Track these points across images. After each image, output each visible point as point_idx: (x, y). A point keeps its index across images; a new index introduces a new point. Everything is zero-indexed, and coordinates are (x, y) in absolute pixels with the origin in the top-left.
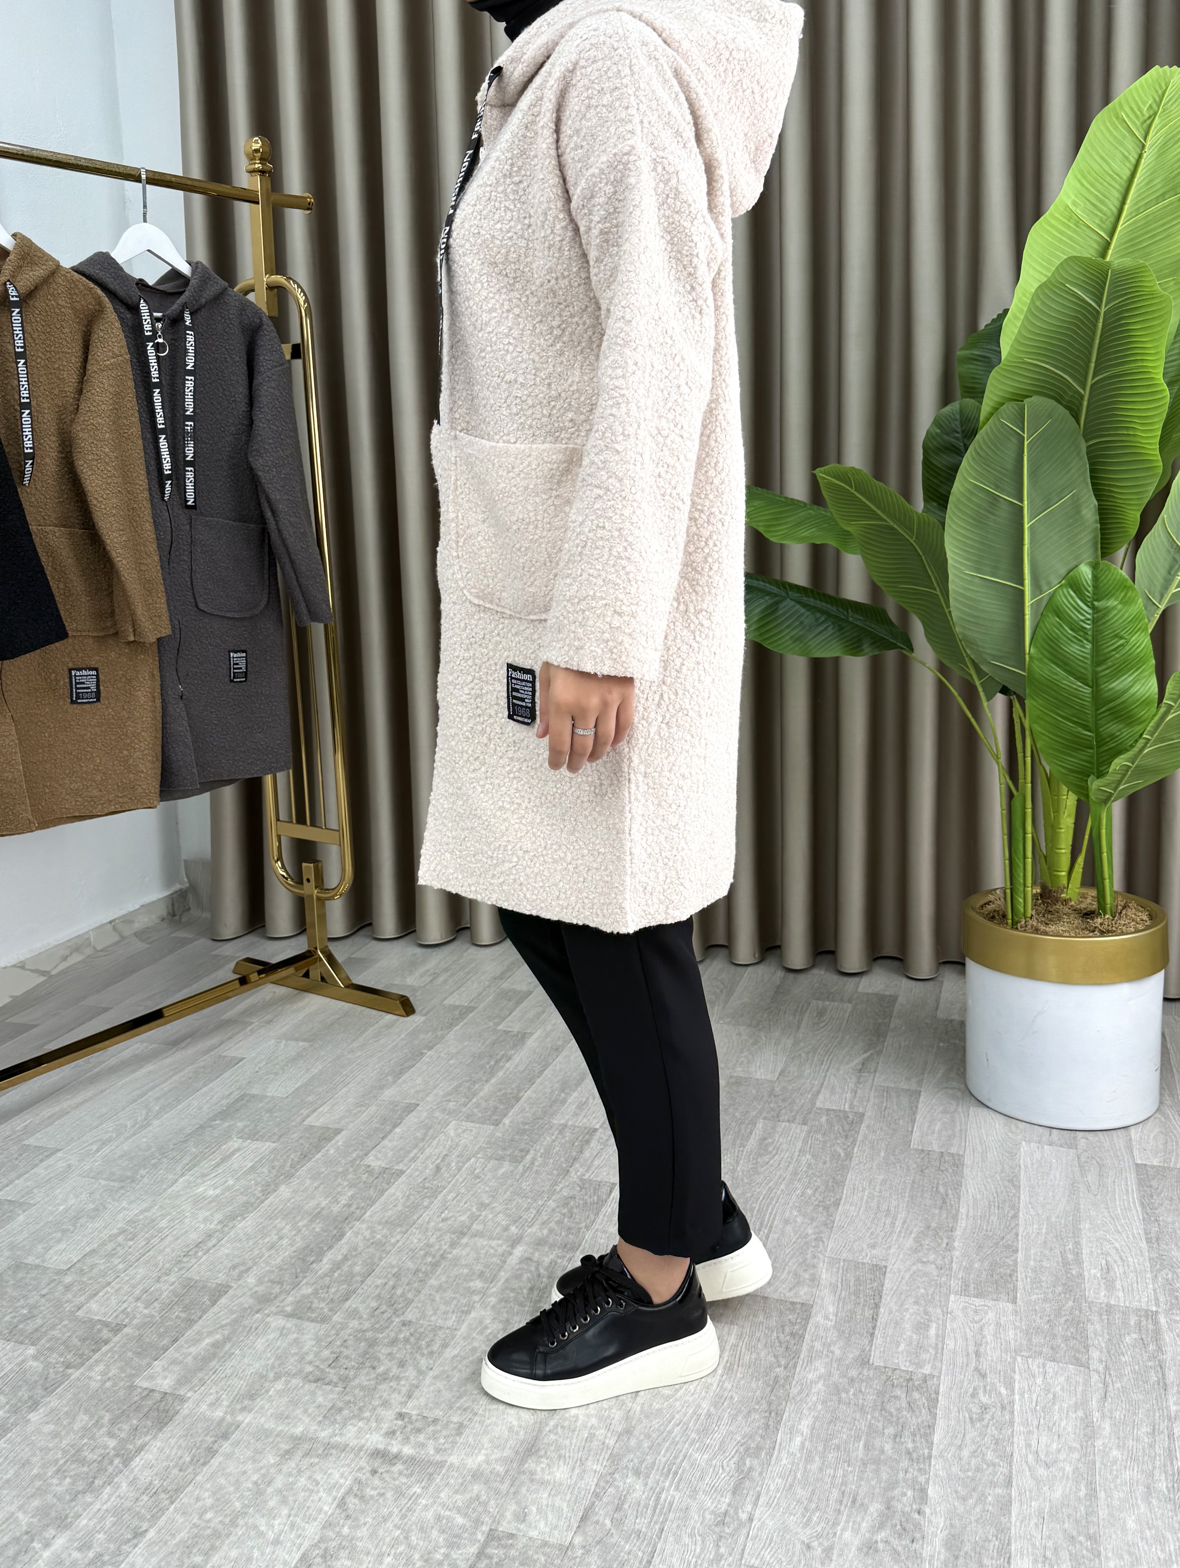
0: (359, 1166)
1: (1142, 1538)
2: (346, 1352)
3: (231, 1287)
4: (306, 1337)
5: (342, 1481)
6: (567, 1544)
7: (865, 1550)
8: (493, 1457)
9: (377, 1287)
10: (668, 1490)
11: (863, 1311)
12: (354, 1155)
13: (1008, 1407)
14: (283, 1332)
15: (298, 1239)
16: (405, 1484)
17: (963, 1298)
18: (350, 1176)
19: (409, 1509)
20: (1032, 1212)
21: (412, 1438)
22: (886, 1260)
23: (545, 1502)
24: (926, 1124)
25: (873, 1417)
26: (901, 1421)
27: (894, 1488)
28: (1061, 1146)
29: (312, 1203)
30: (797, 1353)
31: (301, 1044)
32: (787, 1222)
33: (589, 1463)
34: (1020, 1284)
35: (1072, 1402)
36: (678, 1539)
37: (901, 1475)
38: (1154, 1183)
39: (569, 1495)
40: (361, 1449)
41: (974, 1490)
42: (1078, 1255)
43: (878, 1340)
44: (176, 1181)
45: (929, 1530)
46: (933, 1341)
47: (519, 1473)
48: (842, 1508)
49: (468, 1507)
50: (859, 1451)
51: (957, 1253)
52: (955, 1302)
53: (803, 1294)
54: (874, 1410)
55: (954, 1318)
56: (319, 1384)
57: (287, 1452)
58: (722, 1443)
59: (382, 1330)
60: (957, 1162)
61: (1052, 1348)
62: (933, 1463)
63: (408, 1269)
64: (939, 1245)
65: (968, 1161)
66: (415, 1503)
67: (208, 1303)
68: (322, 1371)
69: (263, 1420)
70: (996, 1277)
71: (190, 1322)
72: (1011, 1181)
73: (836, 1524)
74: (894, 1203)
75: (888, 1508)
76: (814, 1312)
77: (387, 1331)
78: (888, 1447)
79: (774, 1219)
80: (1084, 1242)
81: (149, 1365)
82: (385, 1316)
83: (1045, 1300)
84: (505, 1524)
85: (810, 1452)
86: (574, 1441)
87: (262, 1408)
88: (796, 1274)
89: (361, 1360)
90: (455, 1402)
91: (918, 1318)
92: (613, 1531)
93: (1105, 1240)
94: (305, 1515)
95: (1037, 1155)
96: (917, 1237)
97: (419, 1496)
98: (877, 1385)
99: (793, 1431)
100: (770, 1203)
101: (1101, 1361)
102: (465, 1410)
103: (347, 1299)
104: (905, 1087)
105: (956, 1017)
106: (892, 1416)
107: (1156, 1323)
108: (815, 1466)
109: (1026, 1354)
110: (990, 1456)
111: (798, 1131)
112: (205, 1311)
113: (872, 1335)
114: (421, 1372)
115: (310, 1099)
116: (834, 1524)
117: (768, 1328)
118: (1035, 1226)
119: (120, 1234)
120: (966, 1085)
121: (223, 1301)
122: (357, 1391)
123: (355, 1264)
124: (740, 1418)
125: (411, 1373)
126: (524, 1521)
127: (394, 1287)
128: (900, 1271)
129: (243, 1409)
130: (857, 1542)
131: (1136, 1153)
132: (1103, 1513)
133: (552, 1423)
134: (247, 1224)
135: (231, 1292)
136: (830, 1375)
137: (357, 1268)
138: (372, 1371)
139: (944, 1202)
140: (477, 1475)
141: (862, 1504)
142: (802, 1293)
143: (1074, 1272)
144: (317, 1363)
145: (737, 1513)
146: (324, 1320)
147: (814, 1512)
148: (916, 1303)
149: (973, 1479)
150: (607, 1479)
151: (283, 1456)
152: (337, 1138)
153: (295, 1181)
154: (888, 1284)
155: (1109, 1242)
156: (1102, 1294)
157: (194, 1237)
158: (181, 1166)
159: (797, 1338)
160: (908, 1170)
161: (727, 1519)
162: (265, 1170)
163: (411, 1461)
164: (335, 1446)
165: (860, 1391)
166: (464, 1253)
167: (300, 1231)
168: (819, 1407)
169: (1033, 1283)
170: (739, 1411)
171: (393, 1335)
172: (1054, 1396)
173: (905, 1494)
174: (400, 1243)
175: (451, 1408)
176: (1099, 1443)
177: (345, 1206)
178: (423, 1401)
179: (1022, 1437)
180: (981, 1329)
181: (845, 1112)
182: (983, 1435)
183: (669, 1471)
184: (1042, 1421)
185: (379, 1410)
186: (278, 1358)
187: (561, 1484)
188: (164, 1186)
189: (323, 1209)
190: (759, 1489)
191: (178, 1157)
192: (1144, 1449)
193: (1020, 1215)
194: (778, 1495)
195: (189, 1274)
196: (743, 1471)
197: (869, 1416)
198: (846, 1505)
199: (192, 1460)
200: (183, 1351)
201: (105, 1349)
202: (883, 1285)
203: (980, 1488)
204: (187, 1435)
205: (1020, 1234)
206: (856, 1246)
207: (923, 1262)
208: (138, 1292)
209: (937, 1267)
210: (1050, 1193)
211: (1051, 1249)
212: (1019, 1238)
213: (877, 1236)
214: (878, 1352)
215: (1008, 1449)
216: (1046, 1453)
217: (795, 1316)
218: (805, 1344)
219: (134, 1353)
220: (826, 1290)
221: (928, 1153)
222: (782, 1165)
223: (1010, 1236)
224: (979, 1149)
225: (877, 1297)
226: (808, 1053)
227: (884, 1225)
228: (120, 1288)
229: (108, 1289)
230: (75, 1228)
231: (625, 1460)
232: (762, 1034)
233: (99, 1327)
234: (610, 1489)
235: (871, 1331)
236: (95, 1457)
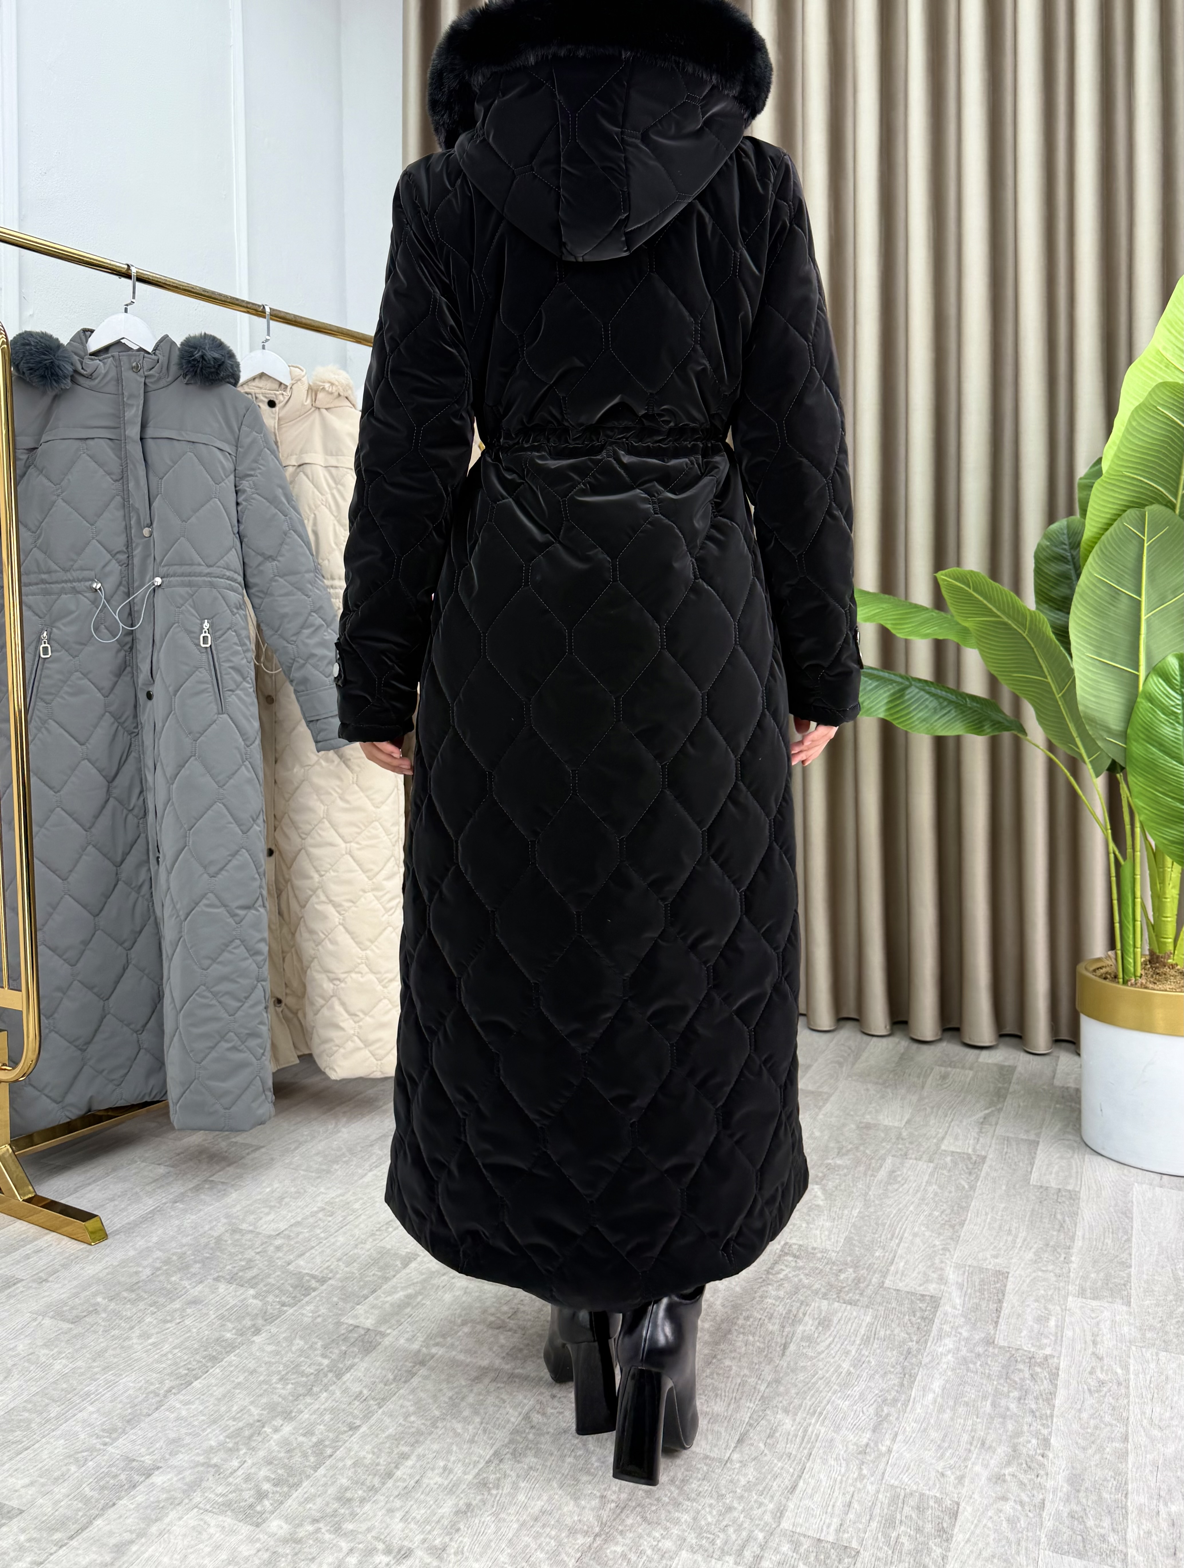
3: (419, 1256)
6: (726, 1458)
7: (994, 1480)
10: (815, 1425)
11: (988, 1304)
13: (1124, 1383)
17: (1080, 1300)
20: (1145, 1238)
22: (1008, 1268)
24: (1044, 1167)
25: (999, 1383)
26: (1025, 1387)
27: (1019, 1437)
28: (1171, 1188)
30: (928, 1332)
32: (915, 1235)
33: (743, 1401)
34: (1133, 1292)
36: (825, 1462)
37: (1025, 1428)
39: (725, 1424)
41: (1093, 1442)
43: (1002, 1327)
45: (1052, 1469)
46: (1053, 1330)
48: (973, 1448)
50: (987, 1407)
51: (1074, 1266)
52: (1073, 1302)
53: (932, 1288)
54: (1000, 1377)
55: (1072, 1314)
56: (501, 1330)
57: (477, 1378)
58: (862, 1394)
60: (1073, 1197)
61: (1164, 1341)
62: (1055, 1420)
64: (1057, 1258)
65: (1083, 1195)
67: (400, 1265)
68: (503, 1321)
69: (454, 1353)
70: (1110, 1285)
71: (387, 1279)
72: (1124, 1213)
74: (1015, 1225)
75: (1014, 1451)
76: (942, 1302)
78: (1013, 1406)
81: (353, 1308)
83: (1157, 1305)
85: (942, 1406)
86: (729, 1385)
87: (453, 1344)
88: (925, 1274)
91: (1039, 1312)
92: (766, 1451)
95: (1149, 1195)
96: (1037, 1251)
98: (1002, 1360)
99: (925, 1389)
100: (900, 1221)
104: (1023, 1136)
105: (1072, 1085)
106: (1016, 1383)
108: (946, 1416)
109: (1139, 1345)
110: (1107, 1419)
111: (925, 1167)
112: (398, 1272)
113: (997, 1323)
116: (965, 1459)
117: (901, 1313)
118: (1148, 1249)
119: (320, 1211)
120: (1081, 1138)
121: (413, 1265)
122: (534, 1338)
124: (877, 1377)
128: (1021, 1276)
129: (437, 1344)
130: (985, 1474)
135: (419, 1259)
136: (958, 1349)
139: (1061, 1226)
141: (990, 1447)
144: (498, 1315)
145: (877, 1446)
147: (946, 1449)
148: (1037, 1301)
149: (1092, 1435)
150: (759, 1414)
151: (474, 1380)
154: (1010, 1286)
159: (927, 1321)
160: (1028, 1201)
161: (868, 1450)
164: (519, 1376)
165: (987, 1364)
168: (949, 1373)
169: (1145, 1292)
170: (876, 1372)
172: (1167, 1377)
173: (1030, 1442)
179: (1137, 1406)
180: (1098, 1324)
181: (968, 1154)
182: (1100, 1402)
184: (1156, 1395)
186: (464, 1309)
187: (718, 1415)
190: (896, 1429)
193: (1134, 1239)
194: (914, 1435)
195: (382, 1244)
196: (881, 1416)
197: (995, 1383)
198: (976, 1447)
199: (394, 1379)
200: (381, 1299)
201: (313, 1294)
202: (1005, 1286)
203: (1099, 1441)
204: (389, 1360)
205: (1133, 1253)
206: (980, 1256)
207: (1043, 1271)
208: (339, 1254)
209: (1056, 1275)
210: (1162, 1224)
211: (1163, 1267)
212: (1133, 1257)
213: (1000, 1249)
214: (1002, 1336)
215: (1124, 1414)
216: (1160, 1420)
217: (925, 1305)
218: (934, 1326)
219: (340, 1299)
220: (953, 1287)
221: (1047, 1188)
222: (911, 1190)
223: (1124, 1256)
224: (1095, 1188)
225: (1000, 1296)
226: (932, 1108)
227: (1006, 1240)
228: (323, 1251)
229: (313, 1251)
230: (281, 1205)
231: (775, 1402)
232: (889, 1090)
233: (307, 1278)
234: (763, 1422)
235: (995, 1319)
236: (312, 1371)
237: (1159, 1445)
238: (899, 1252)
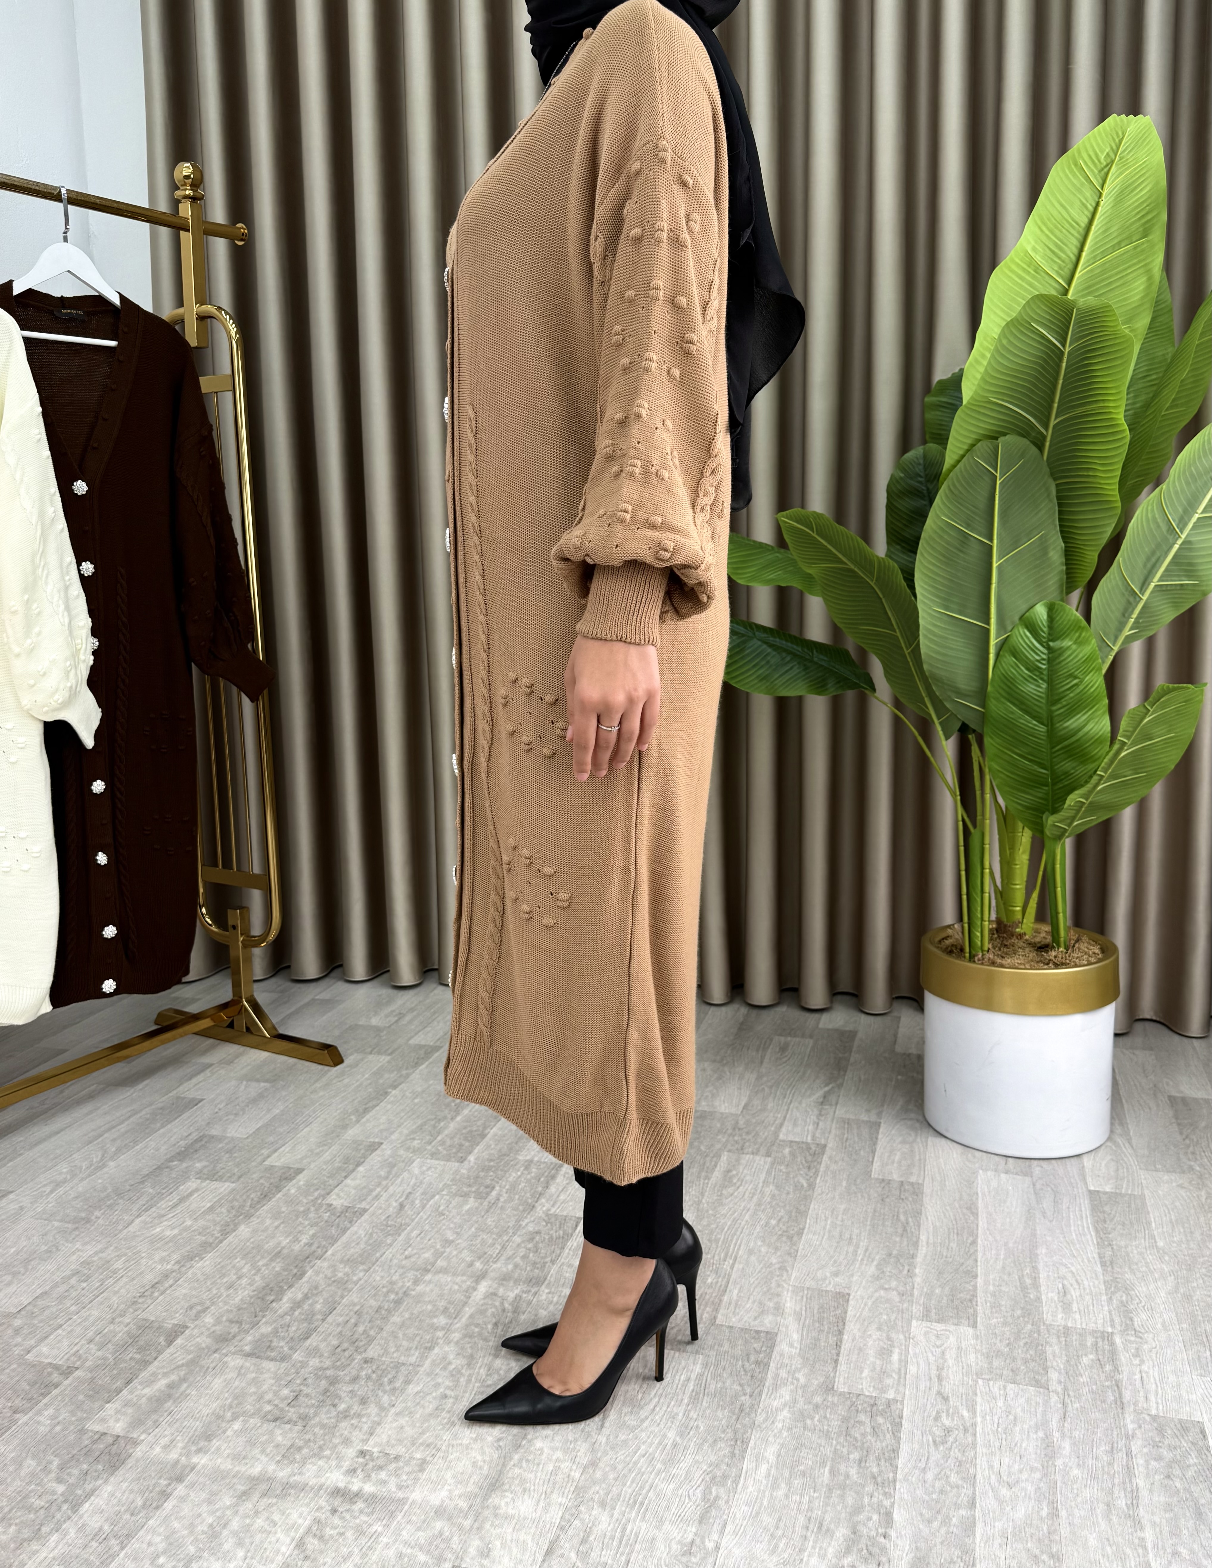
0: (321, 1205)
1: (1103, 1555)
2: (306, 1390)
3: (187, 1327)
4: (266, 1376)
5: (300, 1521)
8: (457, 1492)
9: (338, 1325)
10: (634, 1521)
11: (827, 1338)
12: (316, 1194)
13: (971, 1430)
14: (241, 1372)
15: (257, 1278)
16: (365, 1522)
17: (924, 1324)
18: (311, 1215)
19: (370, 1548)
20: (991, 1238)
21: (373, 1475)
22: (849, 1288)
23: (509, 1538)
24: (887, 1155)
25: (838, 1443)
26: (866, 1445)
27: (859, 1513)
28: (1017, 1174)
29: (272, 1244)
30: (762, 1381)
31: (262, 1084)
32: (751, 1252)
33: (554, 1496)
34: (979, 1308)
35: (1032, 1423)
37: (866, 1500)
38: (1107, 1209)
39: (534, 1529)
40: (321, 1487)
41: (938, 1512)
42: (1035, 1279)
43: (842, 1367)
44: (132, 1221)
45: (894, 1554)
46: (896, 1366)
47: (483, 1508)
48: (809, 1534)
49: (430, 1544)
50: (825, 1476)
51: (918, 1280)
52: (917, 1328)
53: (768, 1322)
54: (840, 1434)
55: (916, 1344)
56: (278, 1423)
57: (244, 1493)
58: (688, 1472)
59: (343, 1367)
60: (917, 1191)
61: (1012, 1370)
62: (897, 1487)
63: (371, 1307)
64: (901, 1272)
65: (927, 1189)
66: (376, 1541)
67: (163, 1343)
68: (282, 1410)
69: (219, 1460)
70: (956, 1302)
71: (146, 1363)
72: (969, 1208)
73: (801, 1551)
74: (856, 1231)
75: (854, 1533)
76: (778, 1339)
77: (348, 1369)
78: (853, 1472)
79: (739, 1249)
80: (1041, 1266)
81: (101, 1408)
82: (347, 1354)
83: (1005, 1324)
84: (468, 1560)
86: (539, 1474)
87: (218, 1449)
88: (761, 1303)
89: (321, 1398)
90: (416, 1439)
91: (881, 1343)
93: (1062, 1264)
94: (262, 1557)
95: (994, 1184)
96: (879, 1265)
97: (380, 1534)
98: (842, 1410)
99: (759, 1459)
100: (735, 1234)
101: (1060, 1382)
102: (428, 1446)
103: (307, 1338)
104: (866, 1119)
105: (914, 1051)
106: (857, 1440)
107: (1112, 1344)
108: (780, 1493)
109: (987, 1377)
110: (954, 1478)
111: (762, 1162)
112: (160, 1352)
113: (836, 1361)
114: (382, 1409)
115: (271, 1139)
117: (734, 1357)
118: (994, 1252)
119: (73, 1275)
120: (924, 1117)
121: (179, 1341)
122: (317, 1430)
123: (317, 1302)
124: (705, 1447)
125: (373, 1410)
126: (487, 1556)
127: (356, 1325)
128: (862, 1298)
129: (199, 1451)
131: (1089, 1179)
132: (1065, 1532)
133: (516, 1457)
134: (206, 1264)
135: (187, 1332)
136: (795, 1401)
137: (318, 1307)
138: (333, 1409)
139: (905, 1230)
140: (440, 1512)
141: (828, 1530)
142: (766, 1322)
143: (1032, 1296)
144: (276, 1402)
145: (703, 1542)
146: (283, 1359)
147: (781, 1538)
148: (879, 1329)
149: (937, 1502)
150: (572, 1513)
151: (240, 1497)
152: (298, 1178)
153: (255, 1221)
154: (851, 1312)
155: (1065, 1266)
156: (1060, 1316)
157: (149, 1278)
158: (137, 1206)
159: (763, 1366)
160: (869, 1199)
161: (694, 1549)
162: (224, 1210)
163: (372, 1500)
164: (294, 1486)
165: (825, 1417)
166: (428, 1289)
167: (260, 1270)
168: (785, 1434)
169: (992, 1307)
170: (706, 1440)
171: (354, 1372)
172: (1015, 1418)
173: (870, 1519)
174: (362, 1282)
175: (413, 1444)
176: (1059, 1462)
177: (306, 1245)
178: (384, 1438)
179: (985, 1459)
180: (943, 1353)
181: (807, 1143)
182: (946, 1458)
183: (635, 1502)
184: (1004, 1443)
185: (340, 1447)
186: (236, 1397)
187: (525, 1519)
188: (120, 1227)
189: (283, 1248)
190: (725, 1517)
191: (135, 1198)
192: (1103, 1467)
193: (979, 1241)
194: (745, 1523)
195: (144, 1315)
196: (709, 1500)
197: (834, 1442)
198: (813, 1532)
199: (144, 1504)
200: (137, 1393)
201: (55, 1392)
202: (846, 1313)
203: (944, 1510)
204: (139, 1479)
205: (979, 1260)
206: (819, 1274)
207: (886, 1289)
208: (90, 1334)
209: (899, 1294)
210: (1008, 1220)
211: (1009, 1274)
212: (979, 1264)
213: (840, 1265)
214: (842, 1379)
215: (971, 1471)
216: (1009, 1474)
217: (760, 1344)
218: (769, 1373)
219: (86, 1396)
220: (791, 1319)
221: (889, 1182)
222: (746, 1197)
223: (970, 1262)
224: (939, 1178)
225: (841, 1324)
226: (771, 1087)
227: (847, 1252)
228: (72, 1331)
229: (60, 1331)
230: (26, 1270)
231: (591, 1492)
232: (726, 1069)
233: (49, 1370)
234: (576, 1522)
235: (835, 1357)
236: (42, 1504)
237: (1007, 1509)
238: (734, 1276)
